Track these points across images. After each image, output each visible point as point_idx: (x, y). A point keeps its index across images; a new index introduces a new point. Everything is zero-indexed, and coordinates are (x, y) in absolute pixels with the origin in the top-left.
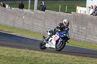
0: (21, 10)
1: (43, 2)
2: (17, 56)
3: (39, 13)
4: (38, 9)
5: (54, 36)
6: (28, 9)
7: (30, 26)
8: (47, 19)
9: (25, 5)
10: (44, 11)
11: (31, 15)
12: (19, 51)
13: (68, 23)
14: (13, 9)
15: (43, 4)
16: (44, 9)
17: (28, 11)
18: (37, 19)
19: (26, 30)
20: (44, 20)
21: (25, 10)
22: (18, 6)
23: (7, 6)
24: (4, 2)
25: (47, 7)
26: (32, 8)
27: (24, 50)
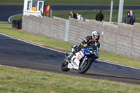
0: (99, 22)
1: (131, 12)
2: (92, 89)
3: (125, 27)
4: (124, 21)
5: (77, 54)
6: (108, 21)
7: (112, 45)
8: (136, 35)
9: (104, 16)
10: (133, 24)
11: (113, 29)
12: (94, 82)
13: (99, 37)
14: (87, 20)
15: (131, 14)
16: (132, 21)
17: (110, 24)
18: (122, 35)
19: (105, 52)
20: (133, 38)
21: (104, 23)
22: (95, 17)
23: (79, 17)
24: (75, 11)
25: (137, 19)
26: (115, 20)
27: (103, 81)
